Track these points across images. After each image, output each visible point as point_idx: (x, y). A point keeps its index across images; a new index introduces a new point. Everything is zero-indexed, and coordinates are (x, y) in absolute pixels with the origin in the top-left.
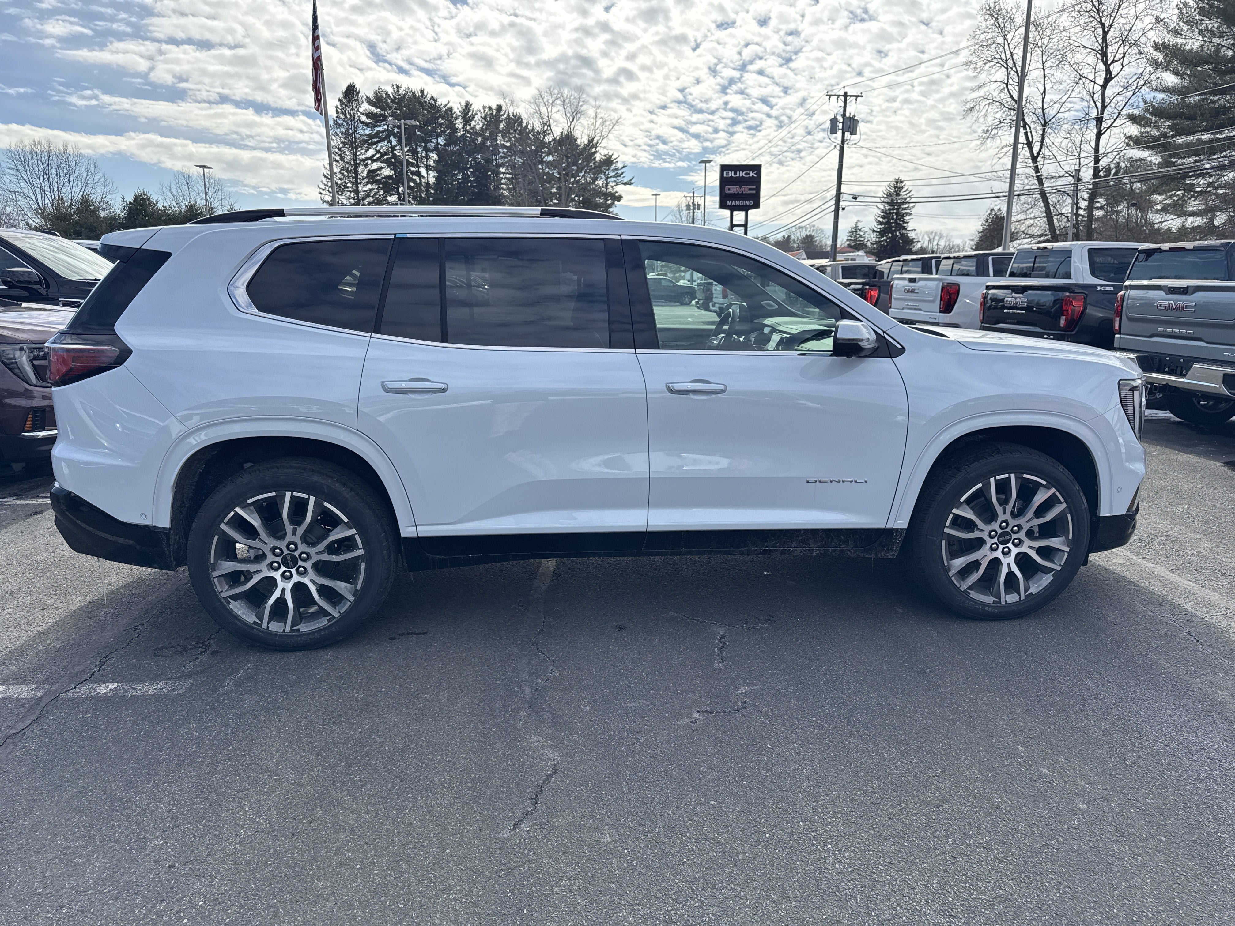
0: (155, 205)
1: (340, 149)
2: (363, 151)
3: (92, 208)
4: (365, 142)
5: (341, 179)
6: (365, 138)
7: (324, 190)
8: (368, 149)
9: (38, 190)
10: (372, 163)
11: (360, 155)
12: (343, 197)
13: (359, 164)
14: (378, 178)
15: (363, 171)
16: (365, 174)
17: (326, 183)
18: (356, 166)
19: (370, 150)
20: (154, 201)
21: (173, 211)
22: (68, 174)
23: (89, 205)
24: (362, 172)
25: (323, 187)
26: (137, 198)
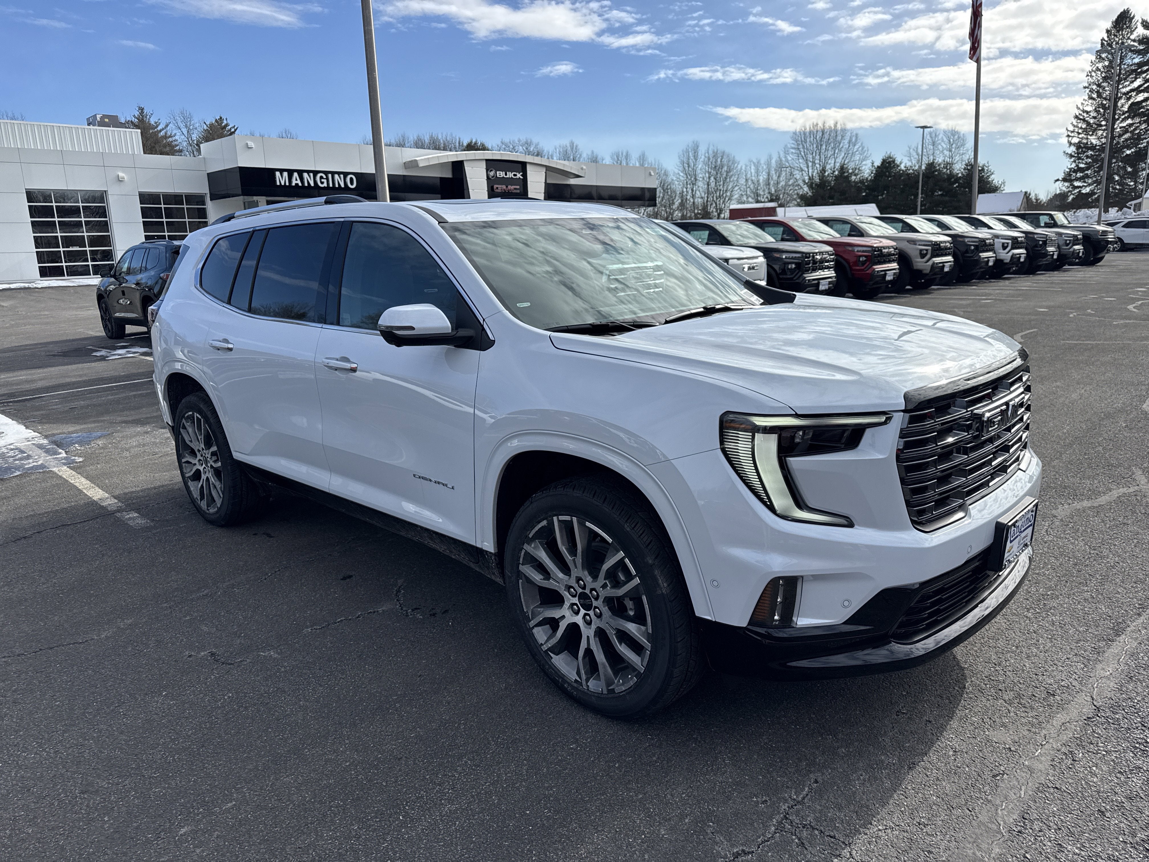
0: (898, 166)
1: (1099, 85)
2: (1127, 83)
3: (846, 174)
4: (1133, 71)
5: (1094, 118)
6: (1133, 68)
7: (1072, 132)
8: (1136, 79)
9: (810, 164)
10: (1137, 94)
11: (1123, 87)
12: (1094, 137)
13: (1121, 98)
14: (1142, 110)
15: (1124, 105)
16: (1126, 108)
17: (1075, 124)
18: (1117, 99)
19: (1138, 80)
20: (898, 163)
21: (913, 170)
22: (834, 148)
23: (844, 173)
24: (1122, 106)
25: (1071, 128)
26: (884, 161)
